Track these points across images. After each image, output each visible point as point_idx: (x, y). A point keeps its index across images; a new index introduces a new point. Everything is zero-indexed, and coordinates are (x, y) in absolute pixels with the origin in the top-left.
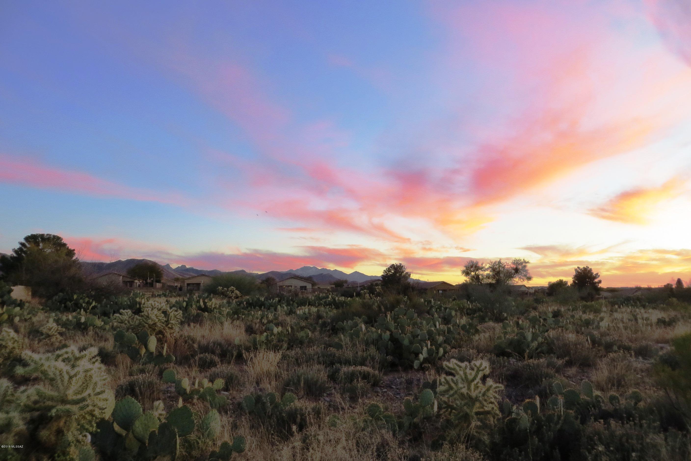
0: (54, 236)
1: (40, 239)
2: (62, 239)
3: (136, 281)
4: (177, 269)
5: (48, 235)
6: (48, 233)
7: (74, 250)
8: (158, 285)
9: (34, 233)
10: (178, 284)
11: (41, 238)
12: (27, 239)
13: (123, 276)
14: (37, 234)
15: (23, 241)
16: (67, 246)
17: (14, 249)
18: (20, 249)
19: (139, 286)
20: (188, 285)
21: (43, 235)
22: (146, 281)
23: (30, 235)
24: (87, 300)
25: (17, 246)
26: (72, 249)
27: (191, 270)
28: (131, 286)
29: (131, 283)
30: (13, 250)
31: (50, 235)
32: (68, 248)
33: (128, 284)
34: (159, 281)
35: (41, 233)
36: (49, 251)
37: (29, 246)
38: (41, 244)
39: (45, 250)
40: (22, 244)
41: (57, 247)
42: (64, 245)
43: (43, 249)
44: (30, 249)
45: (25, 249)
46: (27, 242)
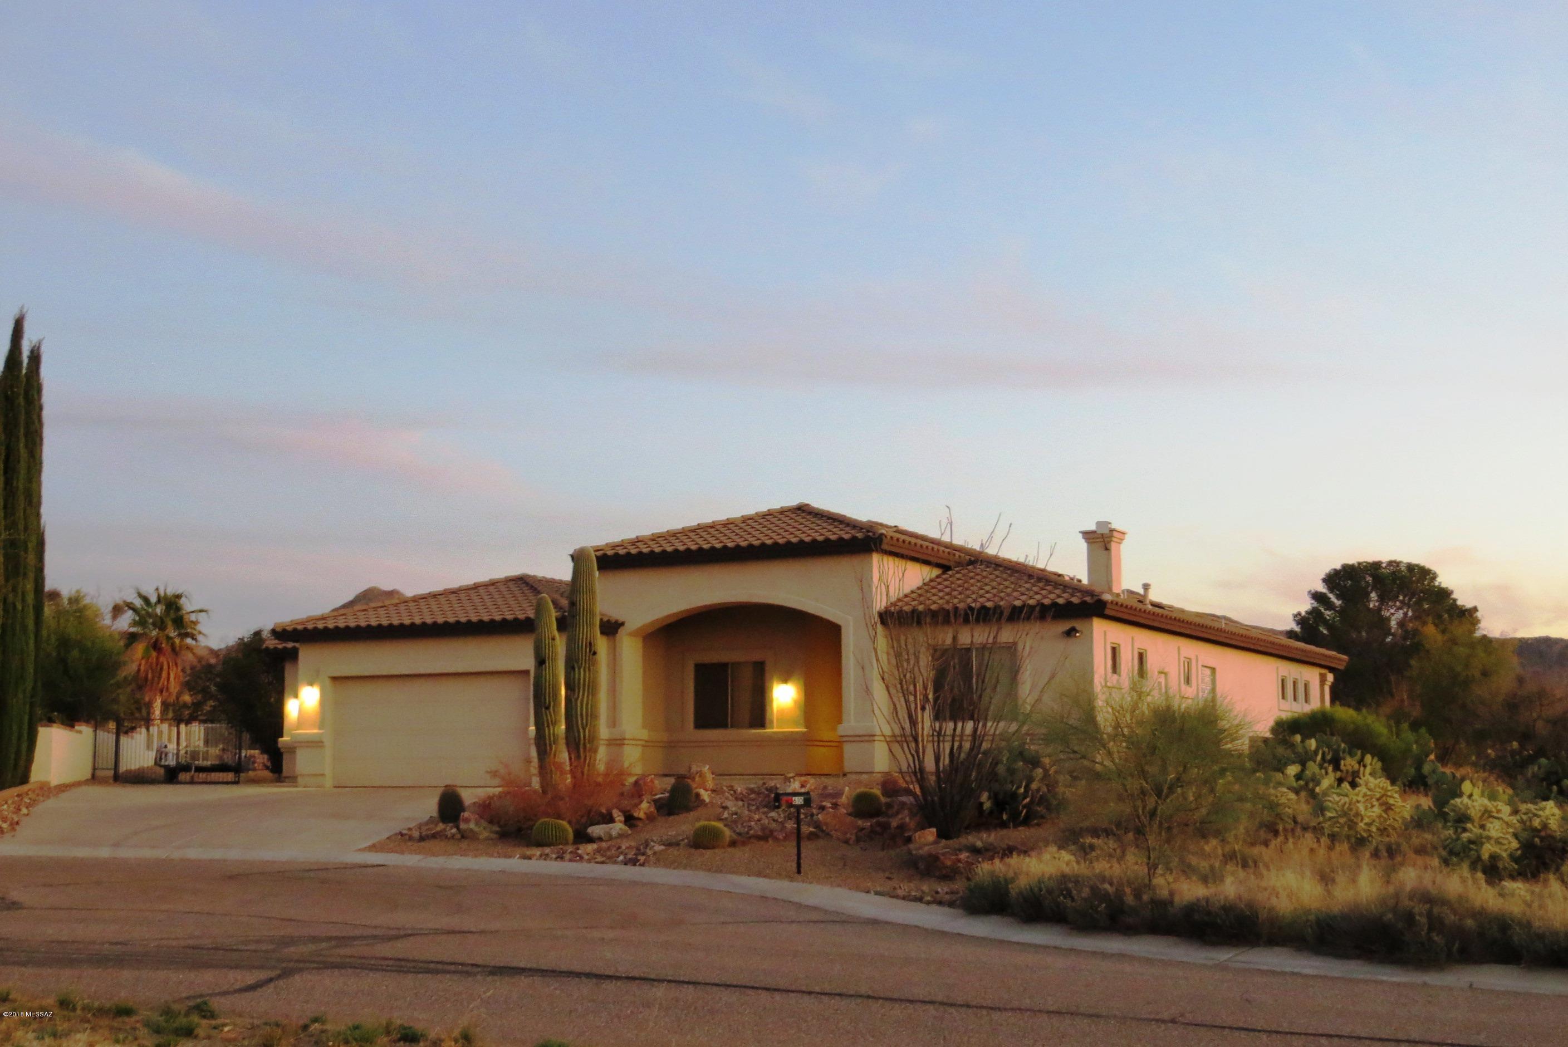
0: (1411, 567)
1: (1369, 579)
2: (1434, 577)
5: (1390, 563)
6: (1393, 559)
7: (1475, 609)
9: (1352, 560)
11: (1371, 575)
12: (1333, 579)
14: (1359, 564)
15: (1322, 588)
16: (1454, 596)
17: (1299, 614)
18: (1314, 612)
21: (1376, 565)
23: (1338, 567)
25: (1305, 605)
26: (1469, 605)
30: (1295, 616)
31: (1398, 564)
32: (1456, 603)
35: (1370, 559)
36: (1400, 614)
37: (1338, 603)
38: (1373, 595)
39: (1385, 613)
40: (1317, 596)
41: (1419, 602)
42: (1444, 594)
43: (1379, 610)
44: (1342, 612)
45: (1328, 614)
46: (1331, 589)
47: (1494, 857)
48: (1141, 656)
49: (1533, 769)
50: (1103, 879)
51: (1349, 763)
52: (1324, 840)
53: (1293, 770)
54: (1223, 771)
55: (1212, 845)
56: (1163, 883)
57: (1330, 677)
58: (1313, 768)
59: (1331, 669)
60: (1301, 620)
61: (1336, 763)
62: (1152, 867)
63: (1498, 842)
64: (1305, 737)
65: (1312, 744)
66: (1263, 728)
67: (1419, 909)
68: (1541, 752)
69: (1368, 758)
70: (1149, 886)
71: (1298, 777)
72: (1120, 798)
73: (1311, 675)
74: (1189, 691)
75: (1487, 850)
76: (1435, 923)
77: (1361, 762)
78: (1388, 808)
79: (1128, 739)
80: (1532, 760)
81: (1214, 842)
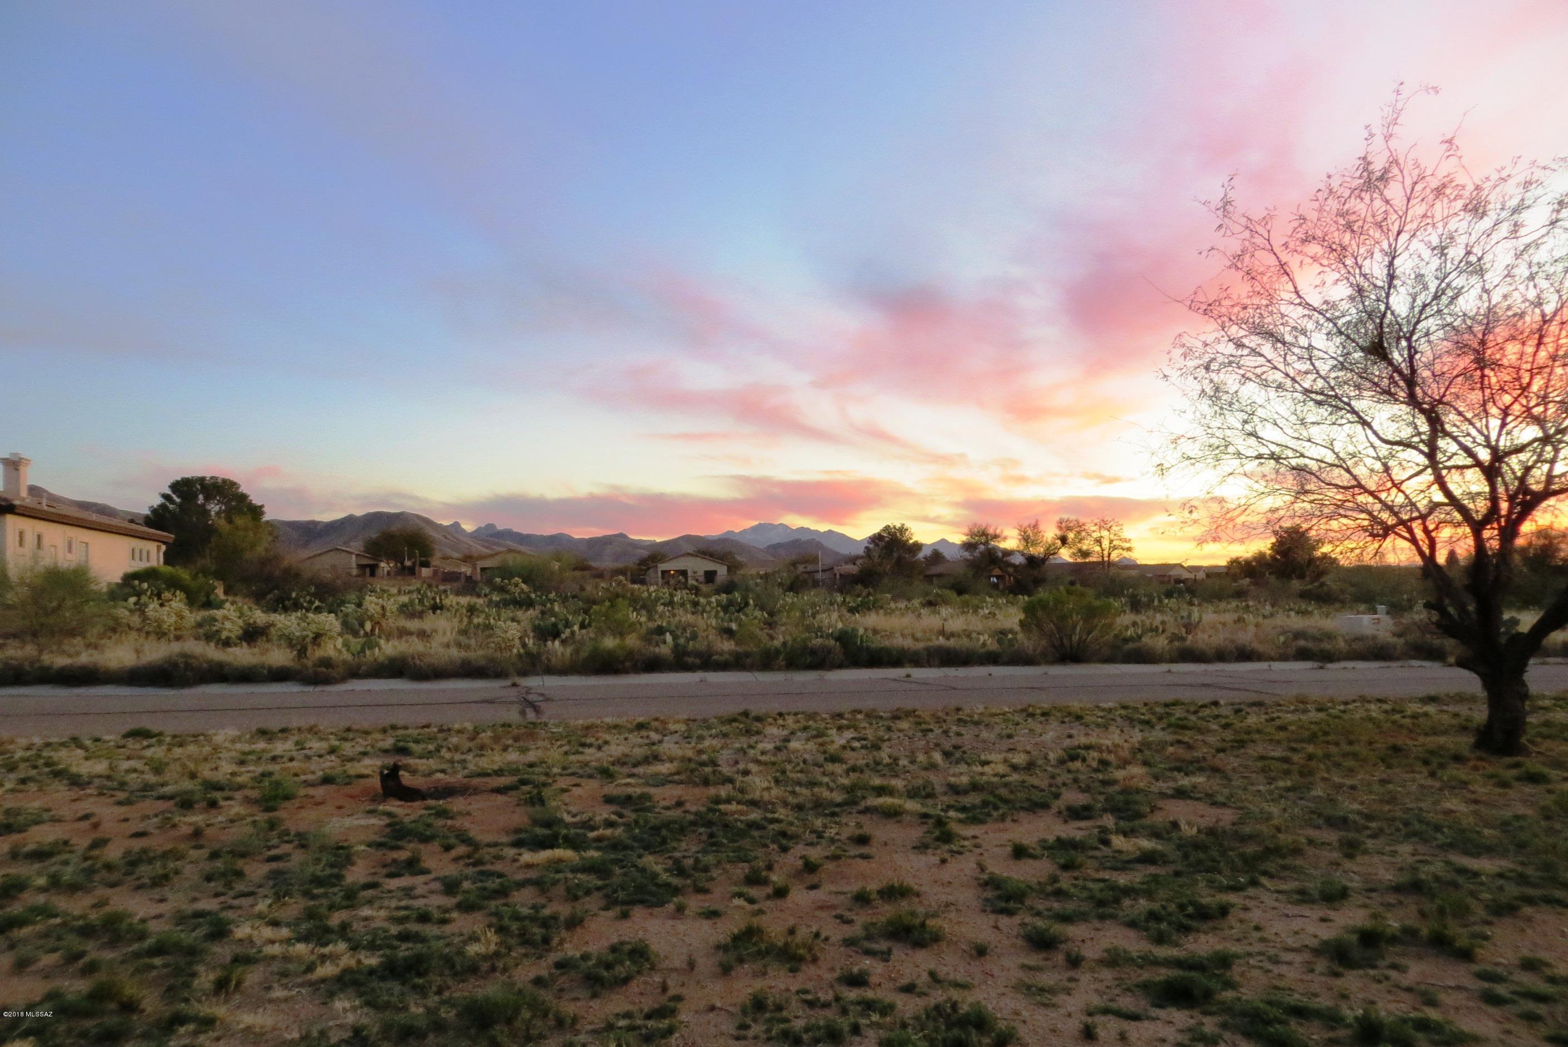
0: (224, 481)
1: (198, 487)
3: (383, 565)
4: (475, 535)
7: (262, 506)
8: (425, 572)
9: (188, 475)
10: (466, 569)
11: (200, 485)
12: (175, 486)
13: (357, 555)
15: (168, 491)
16: (250, 499)
17: (153, 506)
18: (162, 506)
19: (389, 573)
20: (483, 569)
21: (202, 480)
22: (402, 563)
23: (179, 479)
24: (308, 598)
25: (157, 501)
26: (259, 504)
27: (508, 534)
28: (373, 574)
29: (373, 569)
32: (250, 503)
33: (368, 571)
34: (426, 564)
36: (217, 508)
37: (178, 500)
38: (201, 497)
39: (208, 507)
40: (166, 497)
41: (230, 501)
42: (243, 497)
43: (204, 505)
44: (180, 506)
45: (171, 507)
46: (174, 492)
47: (228, 638)
48: (39, 537)
49: (270, 596)
50: (12, 658)
51: (166, 595)
52: (143, 635)
53: (132, 600)
54: (87, 601)
55: (78, 640)
56: (47, 659)
57: (164, 548)
58: (144, 599)
59: (164, 543)
60: (154, 511)
61: (159, 596)
62: (41, 651)
63: (230, 631)
64: (141, 581)
65: (145, 585)
66: (116, 577)
67: (181, 660)
68: (276, 587)
69: (178, 592)
70: (38, 660)
71: (135, 604)
72: (23, 618)
73: (152, 547)
74: (69, 556)
75: (224, 635)
76: (187, 666)
77: (174, 594)
78: (182, 617)
79: (29, 586)
80: (270, 591)
81: (79, 638)
